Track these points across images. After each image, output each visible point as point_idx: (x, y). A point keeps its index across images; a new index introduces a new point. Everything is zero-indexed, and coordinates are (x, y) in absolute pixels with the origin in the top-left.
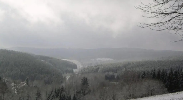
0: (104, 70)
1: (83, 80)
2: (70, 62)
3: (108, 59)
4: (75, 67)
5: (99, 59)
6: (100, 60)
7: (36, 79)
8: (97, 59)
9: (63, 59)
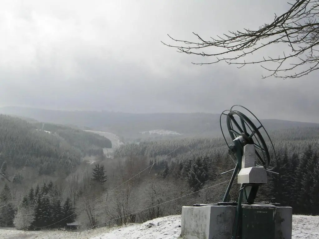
0: (154, 153)
1: (95, 170)
2: (98, 135)
3: (168, 133)
4: (108, 144)
5: (154, 132)
6: (156, 134)
7: (27, 166)
8: (150, 132)
9: (86, 131)
